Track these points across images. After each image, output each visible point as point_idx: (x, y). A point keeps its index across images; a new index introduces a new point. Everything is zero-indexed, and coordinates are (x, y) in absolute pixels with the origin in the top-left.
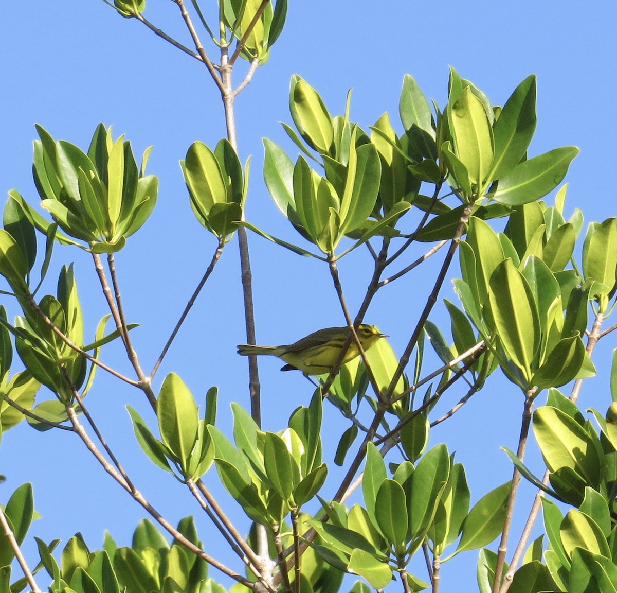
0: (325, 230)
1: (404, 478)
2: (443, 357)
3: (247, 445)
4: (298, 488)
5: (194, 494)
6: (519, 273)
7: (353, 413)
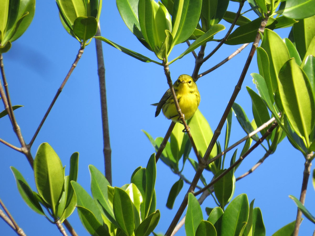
0: (162, 47)
1: (216, 219)
2: (246, 129)
3: (101, 197)
4: (138, 228)
5: (61, 232)
6: (301, 69)
7: (180, 170)
